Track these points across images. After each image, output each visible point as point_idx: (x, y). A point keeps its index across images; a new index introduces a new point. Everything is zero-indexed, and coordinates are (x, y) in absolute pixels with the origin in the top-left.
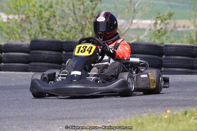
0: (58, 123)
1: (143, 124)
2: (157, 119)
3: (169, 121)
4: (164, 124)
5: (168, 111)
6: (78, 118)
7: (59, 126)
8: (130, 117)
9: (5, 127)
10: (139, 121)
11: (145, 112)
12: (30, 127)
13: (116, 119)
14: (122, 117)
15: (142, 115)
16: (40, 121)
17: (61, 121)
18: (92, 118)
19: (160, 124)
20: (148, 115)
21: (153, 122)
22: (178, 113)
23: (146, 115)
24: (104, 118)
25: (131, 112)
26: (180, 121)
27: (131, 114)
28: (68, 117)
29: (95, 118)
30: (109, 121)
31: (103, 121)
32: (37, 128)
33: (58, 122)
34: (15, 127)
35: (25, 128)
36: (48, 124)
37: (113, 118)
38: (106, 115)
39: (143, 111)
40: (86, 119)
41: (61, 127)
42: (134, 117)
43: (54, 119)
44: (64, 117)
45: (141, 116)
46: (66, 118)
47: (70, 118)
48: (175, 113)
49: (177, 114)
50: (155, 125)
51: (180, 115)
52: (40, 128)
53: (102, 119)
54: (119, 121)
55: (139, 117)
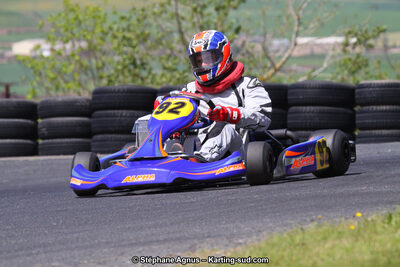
1: (303, 244)
2: (333, 232)
3: (356, 235)
4: (346, 243)
6: (179, 240)
8: (281, 233)
10: (298, 239)
11: (312, 221)
12: (86, 262)
13: (255, 237)
14: (265, 233)
15: (305, 227)
16: (105, 250)
17: (146, 248)
18: (209, 237)
19: (337, 242)
20: (319, 226)
21: (325, 239)
23: (311, 227)
24: (231, 237)
25: (285, 222)
26: (376, 233)
28: (161, 238)
29: (214, 237)
30: (241, 241)
31: (230, 242)
32: (99, 264)
36: (122, 254)
37: (249, 235)
38: (235, 231)
39: (308, 219)
40: (196, 241)
42: (290, 231)
43: (132, 245)
44: (154, 238)
45: (302, 229)
46: (158, 241)
47: (165, 241)
48: (369, 219)
49: (373, 220)
50: (328, 245)
51: (379, 221)
52: (105, 263)
53: (227, 238)
54: (259, 240)
55: (299, 231)
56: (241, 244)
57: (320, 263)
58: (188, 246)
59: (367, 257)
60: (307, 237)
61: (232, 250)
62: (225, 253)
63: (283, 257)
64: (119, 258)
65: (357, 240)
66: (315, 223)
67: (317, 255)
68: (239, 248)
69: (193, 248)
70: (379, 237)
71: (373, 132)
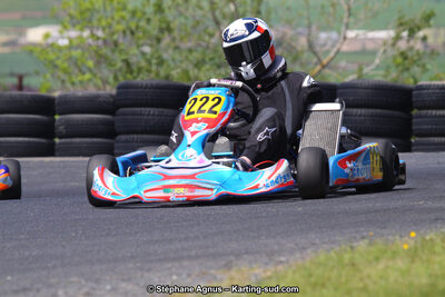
0: (168, 269)
1: (353, 264)
2: (386, 252)
3: (413, 255)
4: (401, 264)
5: (413, 234)
6: (214, 256)
7: (171, 275)
8: (328, 251)
9: (52, 281)
10: (347, 257)
11: (363, 238)
12: (108, 278)
13: (298, 255)
14: (309, 251)
15: (355, 244)
16: (131, 265)
17: (176, 264)
18: (246, 253)
19: (391, 263)
20: (370, 244)
21: (377, 259)
22: (434, 237)
23: (362, 245)
24: (271, 254)
25: (332, 239)
26: (434, 253)
27: (333, 243)
28: (193, 253)
29: (252, 254)
30: (282, 259)
31: (270, 260)
32: (123, 280)
33: (169, 265)
34: (75, 279)
35: (97, 281)
36: (149, 270)
37: (292, 252)
38: (276, 247)
39: (358, 236)
40: (232, 258)
41: (174, 277)
42: (337, 249)
43: (160, 260)
44: (185, 253)
45: (352, 248)
46: (190, 258)
47: (197, 257)
48: (428, 238)
49: (431, 240)
50: (381, 266)
51: (438, 240)
52: (129, 280)
53: (268, 255)
54: (303, 259)
55: (348, 249)
56: (281, 262)
57: (371, 287)
58: (223, 262)
59: (424, 281)
60: (357, 256)
61: (273, 269)
62: (265, 272)
63: (329, 279)
64: (146, 274)
65: (413, 261)
66: (366, 241)
67: (369, 277)
68: (280, 267)
69: (228, 266)
70: (438, 259)
71: (432, 139)
